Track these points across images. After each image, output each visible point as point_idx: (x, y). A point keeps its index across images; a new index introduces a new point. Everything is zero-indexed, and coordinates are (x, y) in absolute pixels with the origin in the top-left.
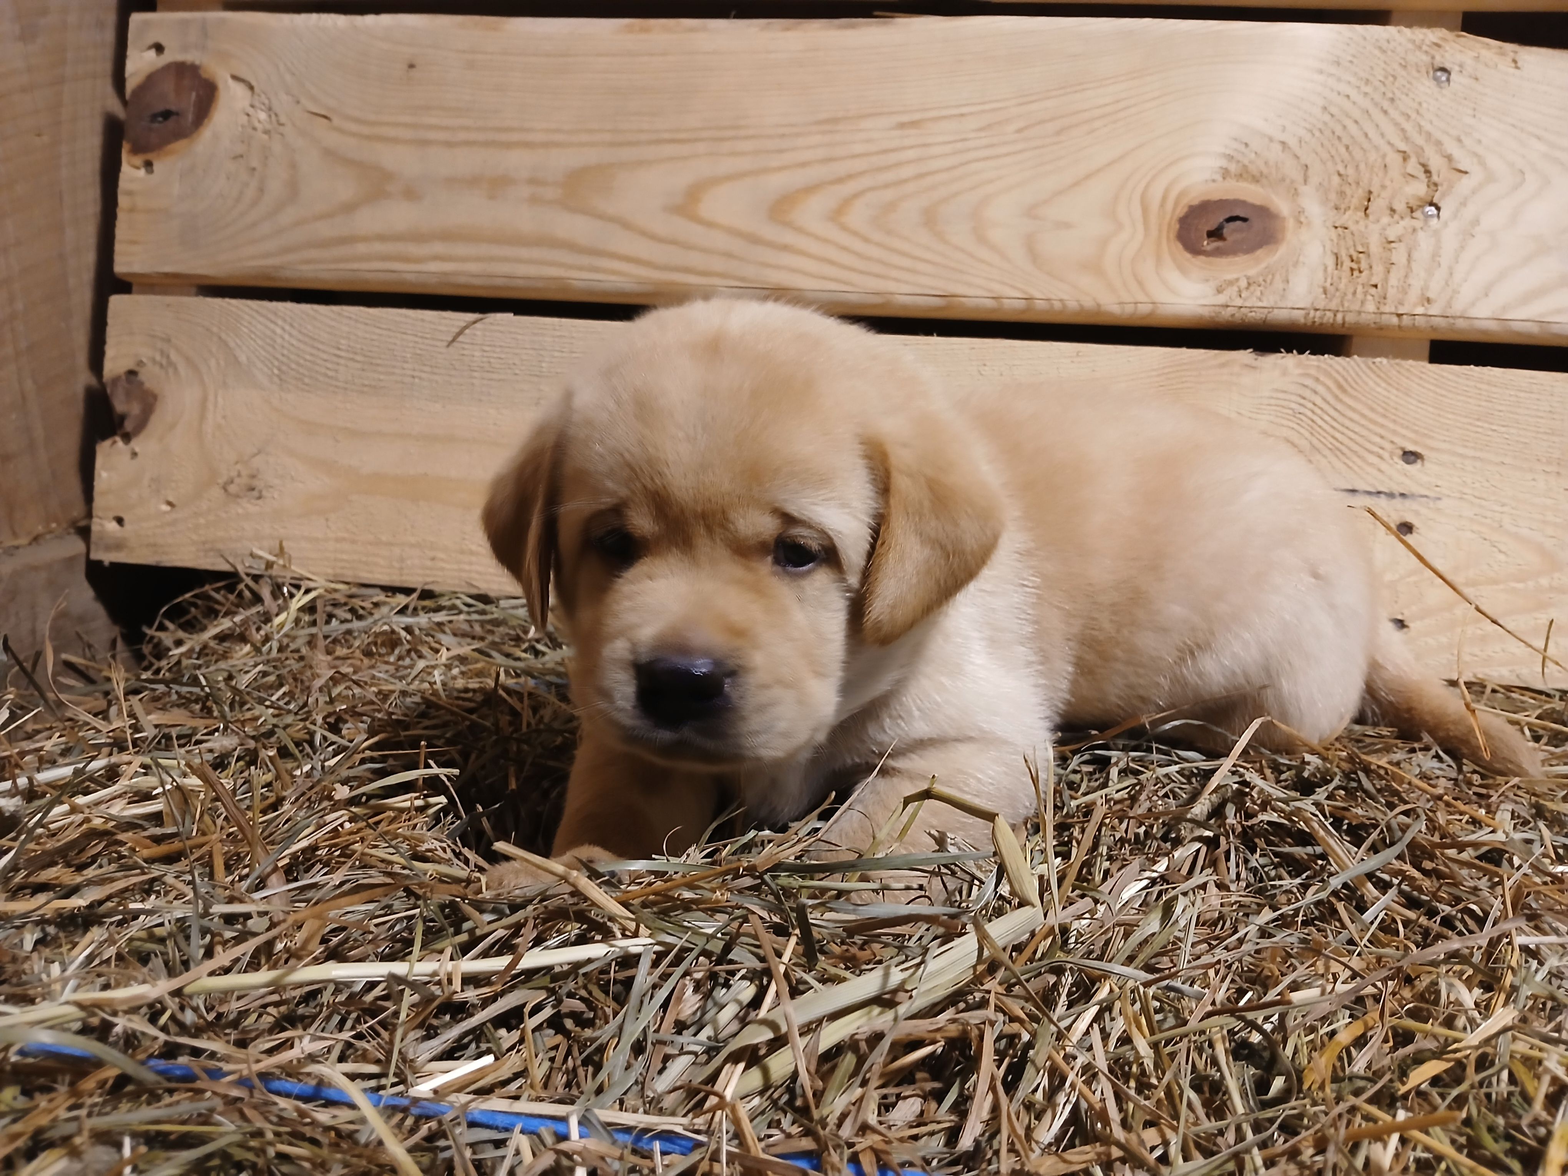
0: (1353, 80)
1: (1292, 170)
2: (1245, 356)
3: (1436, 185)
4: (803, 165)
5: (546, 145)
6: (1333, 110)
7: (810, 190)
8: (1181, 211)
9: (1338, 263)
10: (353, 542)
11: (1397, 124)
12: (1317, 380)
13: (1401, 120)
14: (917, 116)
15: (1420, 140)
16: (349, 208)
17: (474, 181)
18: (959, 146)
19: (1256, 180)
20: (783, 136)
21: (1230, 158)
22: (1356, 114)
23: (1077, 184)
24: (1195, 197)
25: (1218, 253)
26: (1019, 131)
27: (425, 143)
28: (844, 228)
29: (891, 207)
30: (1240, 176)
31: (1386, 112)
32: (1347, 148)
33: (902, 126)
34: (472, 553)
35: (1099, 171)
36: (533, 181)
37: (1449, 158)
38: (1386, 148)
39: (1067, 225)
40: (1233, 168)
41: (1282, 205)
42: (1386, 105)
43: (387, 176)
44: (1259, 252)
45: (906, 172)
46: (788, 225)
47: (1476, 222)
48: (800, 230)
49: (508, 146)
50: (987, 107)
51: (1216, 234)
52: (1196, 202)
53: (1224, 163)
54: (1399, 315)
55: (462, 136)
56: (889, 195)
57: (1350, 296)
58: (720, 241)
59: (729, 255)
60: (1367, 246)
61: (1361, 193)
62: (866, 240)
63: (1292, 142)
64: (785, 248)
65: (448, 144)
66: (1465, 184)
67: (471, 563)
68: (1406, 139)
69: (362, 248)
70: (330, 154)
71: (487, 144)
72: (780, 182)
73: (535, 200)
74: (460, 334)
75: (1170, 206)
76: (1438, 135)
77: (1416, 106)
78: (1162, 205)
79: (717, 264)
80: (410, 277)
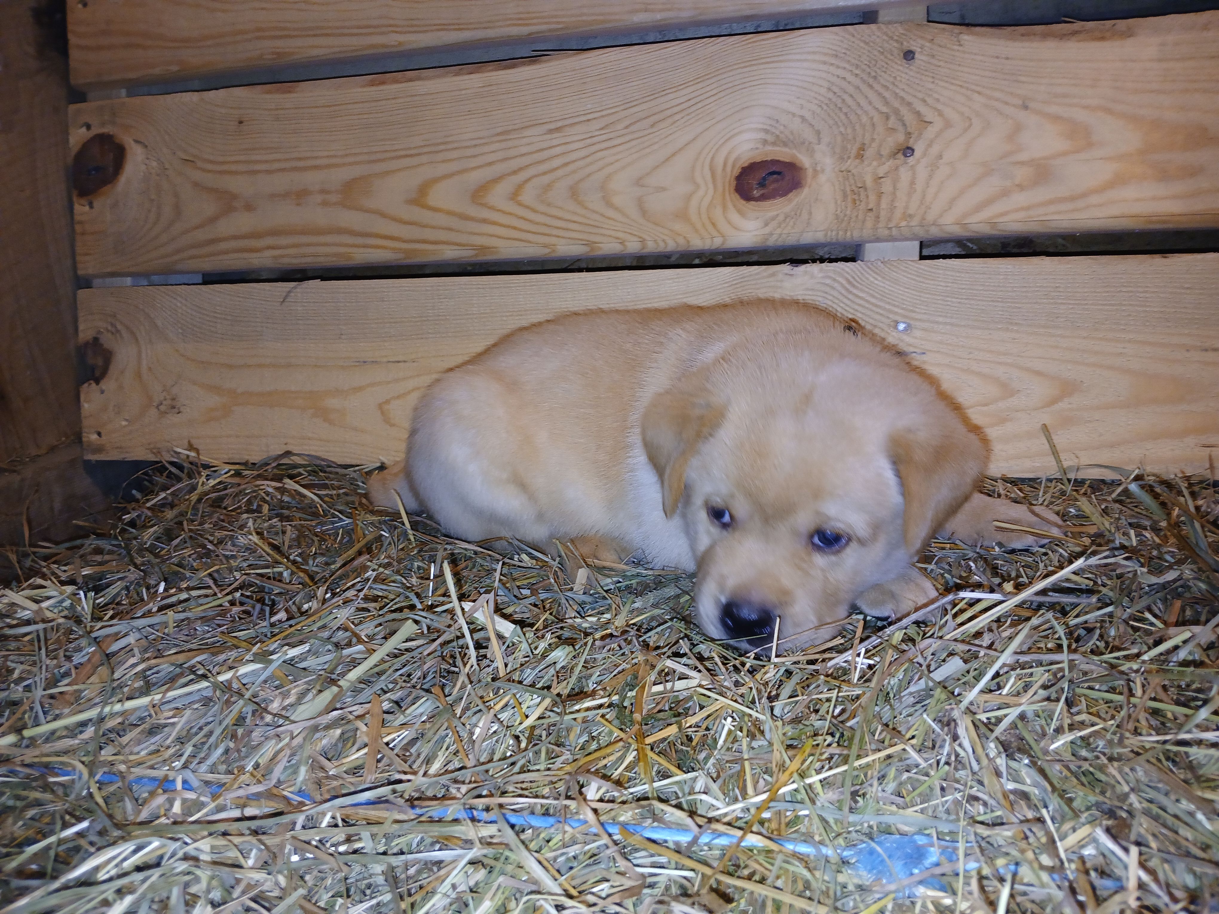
0: (847, 66)
1: (808, 135)
2: (785, 268)
3: (910, 133)
4: (490, 164)
5: (328, 166)
6: (835, 89)
7: (497, 180)
8: (737, 171)
9: (845, 196)
10: (237, 436)
11: (880, 94)
12: (834, 280)
13: (882, 90)
14: (560, 124)
15: (896, 104)
16: (213, 220)
17: (286, 195)
18: (589, 141)
19: (785, 144)
20: (476, 146)
21: (766, 131)
22: (851, 90)
23: (667, 159)
24: (745, 161)
25: (763, 198)
26: (626, 127)
27: (255, 173)
28: (520, 204)
29: (548, 187)
30: (774, 144)
31: (871, 87)
32: (846, 114)
33: (551, 131)
34: (310, 438)
35: (681, 149)
36: (323, 191)
37: (918, 114)
38: (873, 113)
39: (663, 189)
40: (770, 138)
41: (805, 160)
42: (871, 81)
43: (234, 197)
44: (790, 195)
45: (557, 163)
46: (484, 205)
47: (939, 157)
48: (492, 208)
49: (305, 169)
50: (604, 113)
51: (762, 184)
52: (746, 165)
53: (762, 135)
54: (888, 227)
55: (276, 166)
56: (546, 179)
57: (854, 219)
58: (442, 220)
59: (450, 229)
60: (863, 182)
61: (857, 145)
62: (535, 211)
63: (808, 115)
64: (485, 221)
65: (269, 173)
66: (930, 131)
67: (309, 445)
68: (887, 103)
69: (223, 246)
70: (197, 185)
71: (293, 169)
72: (476, 177)
73: (325, 203)
74: (286, 297)
75: (729, 169)
76: (909, 98)
77: (891, 79)
78: (724, 169)
79: (442, 236)
80: (255, 261)
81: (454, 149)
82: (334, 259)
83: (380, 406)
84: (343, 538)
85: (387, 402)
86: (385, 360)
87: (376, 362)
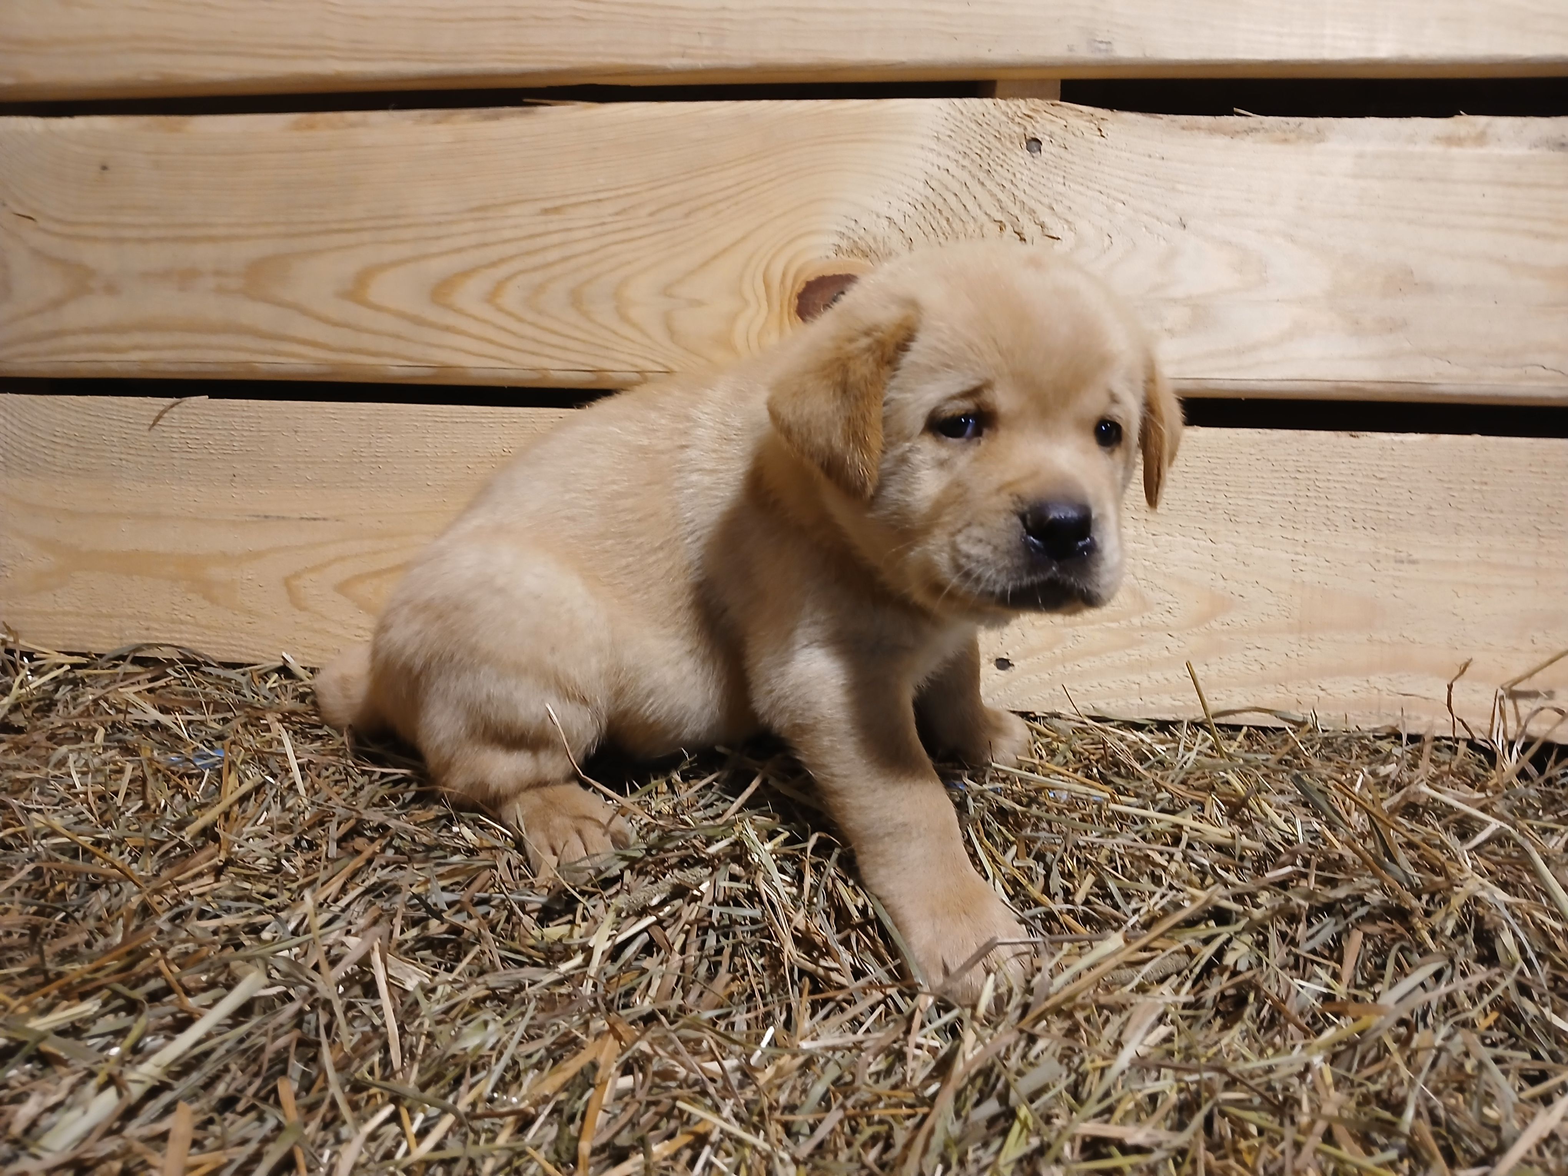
0: (952, 154)
1: (896, 242)
4: (459, 250)
5: (228, 238)
6: (933, 184)
7: (467, 274)
8: (800, 287)
10: (78, 615)
11: (993, 195)
13: (997, 190)
14: (558, 203)
15: (1016, 211)
16: (57, 304)
17: (165, 275)
18: (598, 230)
20: (439, 224)
21: (842, 235)
22: (956, 187)
23: (705, 264)
24: (811, 275)
26: (651, 214)
27: (121, 241)
28: (500, 309)
29: (540, 289)
30: (851, 252)
31: (983, 185)
32: (948, 220)
33: (546, 211)
34: (182, 622)
35: (725, 251)
36: (218, 273)
37: (1043, 226)
38: (984, 219)
39: (697, 303)
40: (844, 244)
42: (982, 176)
43: (91, 273)
45: (552, 255)
46: (450, 307)
48: (460, 312)
49: (194, 240)
50: (621, 192)
52: (812, 278)
53: (836, 240)
55: (153, 233)
56: (537, 277)
58: (388, 323)
59: (398, 337)
62: (520, 320)
63: (898, 217)
64: (448, 329)
65: (142, 241)
67: (181, 632)
68: (1002, 208)
69: (70, 341)
70: (37, 253)
71: (177, 239)
72: (439, 267)
73: (220, 291)
74: (159, 418)
75: (789, 282)
76: (1032, 204)
77: (1010, 176)
78: (782, 282)
79: (387, 345)
80: (114, 366)
81: (409, 226)
82: (230, 368)
83: (287, 582)
84: (209, 782)
85: (297, 575)
86: (297, 515)
87: (283, 518)
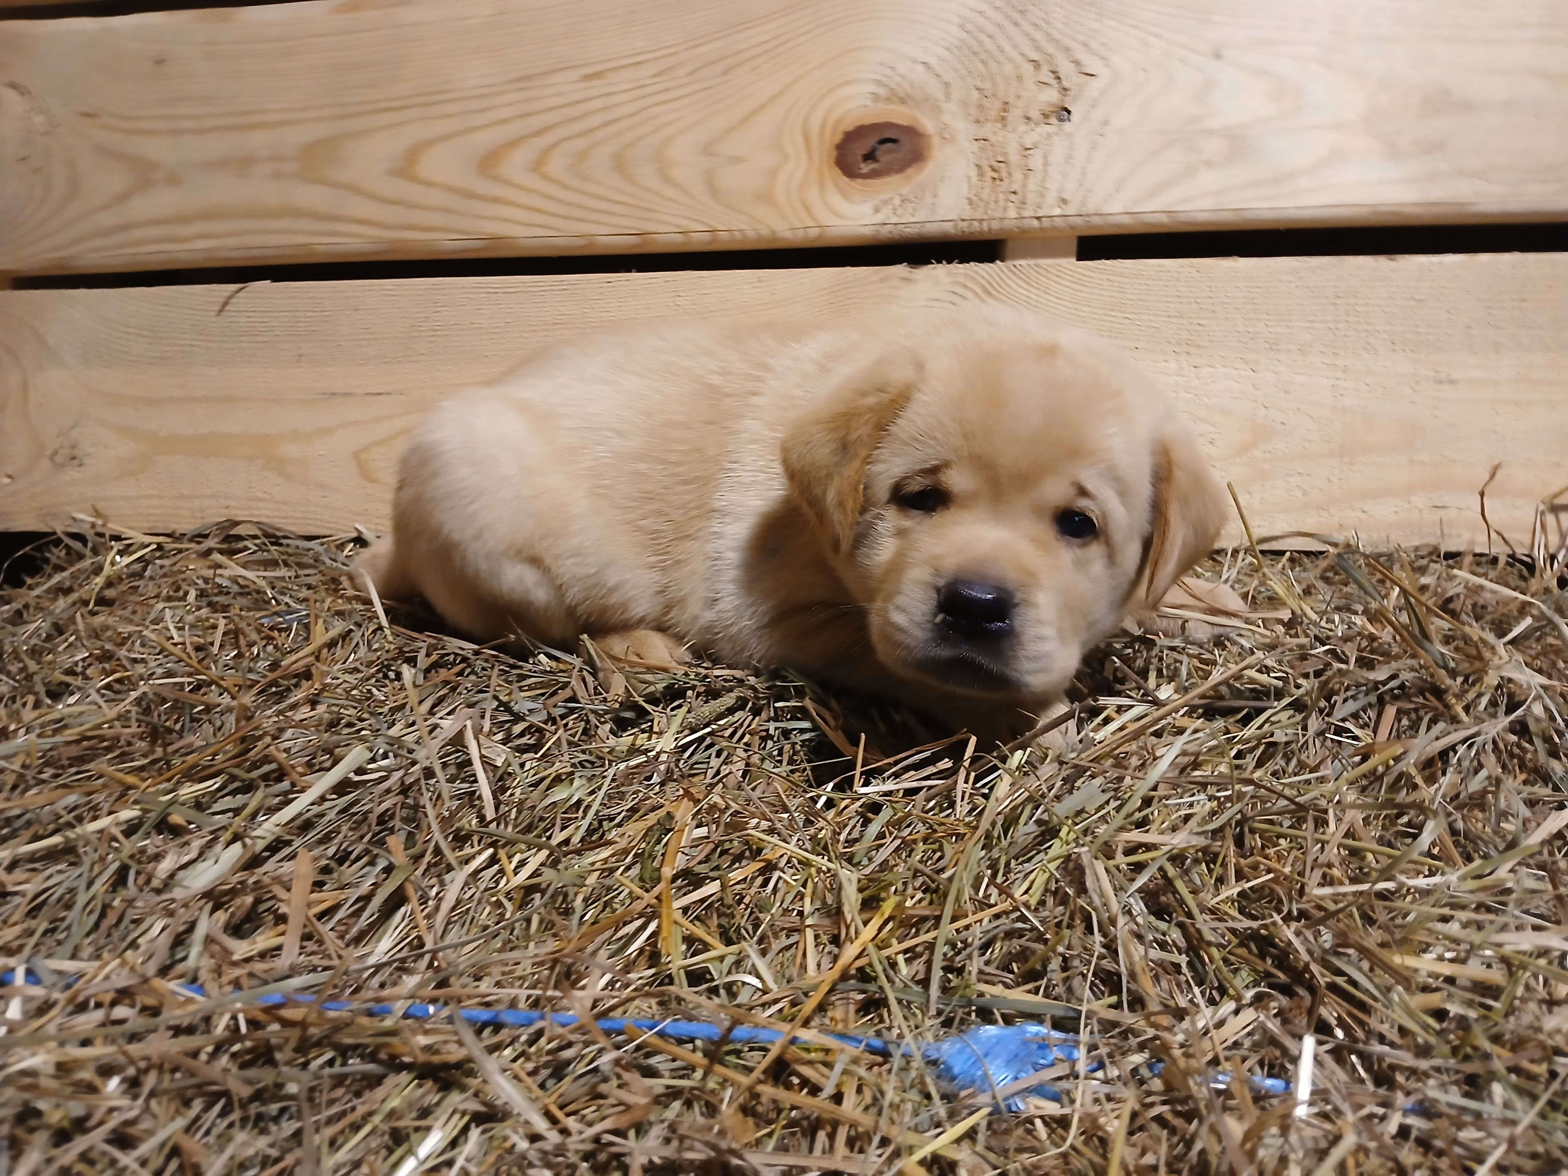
1: (934, 89)
2: (901, 270)
3: (1065, 89)
4: (505, 121)
5: (280, 124)
6: (969, 27)
7: (513, 144)
8: (838, 138)
9: (981, 174)
10: (160, 497)
11: (1027, 35)
12: (966, 287)
13: (1031, 30)
14: (599, 67)
15: (1050, 49)
16: (122, 198)
17: (223, 164)
18: (639, 92)
19: (903, 101)
20: (484, 95)
21: (878, 82)
22: (990, 28)
23: (745, 120)
24: (849, 125)
25: (873, 175)
26: (692, 73)
27: (180, 132)
28: (545, 177)
29: (583, 155)
30: (888, 100)
31: (1016, 24)
32: (983, 62)
33: (588, 77)
34: (260, 499)
35: (763, 106)
36: (273, 158)
37: (1077, 63)
38: (1019, 59)
39: (738, 160)
40: (882, 91)
41: (928, 125)
42: (1016, 16)
43: (153, 166)
44: (910, 171)
45: (595, 121)
46: (496, 178)
47: (1106, 123)
48: (507, 183)
49: (250, 128)
50: (658, 54)
51: (870, 157)
52: (850, 128)
53: (873, 88)
54: (1038, 218)
55: (209, 123)
56: (581, 144)
57: (992, 205)
58: (440, 198)
59: (449, 211)
60: (1005, 154)
61: (998, 105)
62: (566, 187)
63: (933, 61)
64: (496, 200)
65: (201, 131)
66: (1094, 87)
67: (259, 509)
68: (1038, 48)
69: (137, 234)
70: (102, 150)
71: (232, 128)
72: (486, 139)
73: (277, 176)
74: (226, 303)
75: (828, 134)
76: (1068, 42)
77: (1042, 15)
78: (821, 134)
79: (438, 219)
80: (181, 256)
81: (456, 100)
82: (289, 252)
83: (356, 455)
84: (297, 634)
85: (366, 449)
86: (362, 391)
87: (349, 394)
